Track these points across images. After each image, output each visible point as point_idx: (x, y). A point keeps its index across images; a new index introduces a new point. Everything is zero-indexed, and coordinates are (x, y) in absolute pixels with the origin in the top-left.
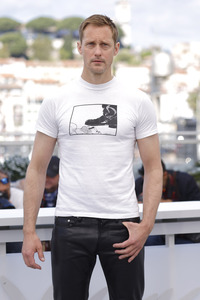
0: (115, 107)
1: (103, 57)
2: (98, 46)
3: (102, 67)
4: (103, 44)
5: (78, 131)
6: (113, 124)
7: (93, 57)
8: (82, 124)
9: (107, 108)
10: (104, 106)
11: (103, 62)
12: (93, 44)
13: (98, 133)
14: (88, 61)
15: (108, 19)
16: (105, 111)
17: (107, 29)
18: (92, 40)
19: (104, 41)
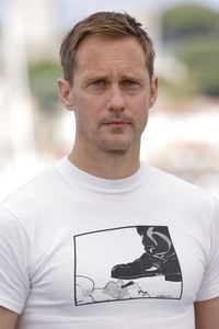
0: (164, 230)
1: (127, 113)
2: (115, 87)
3: (125, 137)
4: (127, 83)
5: (99, 295)
6: (172, 271)
7: (105, 114)
8: (105, 276)
9: (150, 233)
10: (142, 230)
11: (131, 123)
12: (102, 83)
13: (144, 295)
14: (93, 124)
15: (132, 21)
16: (146, 242)
17: (131, 44)
18: (101, 74)
19: (130, 75)
